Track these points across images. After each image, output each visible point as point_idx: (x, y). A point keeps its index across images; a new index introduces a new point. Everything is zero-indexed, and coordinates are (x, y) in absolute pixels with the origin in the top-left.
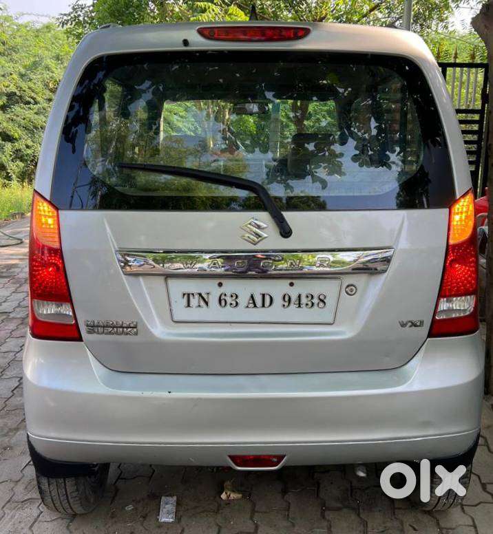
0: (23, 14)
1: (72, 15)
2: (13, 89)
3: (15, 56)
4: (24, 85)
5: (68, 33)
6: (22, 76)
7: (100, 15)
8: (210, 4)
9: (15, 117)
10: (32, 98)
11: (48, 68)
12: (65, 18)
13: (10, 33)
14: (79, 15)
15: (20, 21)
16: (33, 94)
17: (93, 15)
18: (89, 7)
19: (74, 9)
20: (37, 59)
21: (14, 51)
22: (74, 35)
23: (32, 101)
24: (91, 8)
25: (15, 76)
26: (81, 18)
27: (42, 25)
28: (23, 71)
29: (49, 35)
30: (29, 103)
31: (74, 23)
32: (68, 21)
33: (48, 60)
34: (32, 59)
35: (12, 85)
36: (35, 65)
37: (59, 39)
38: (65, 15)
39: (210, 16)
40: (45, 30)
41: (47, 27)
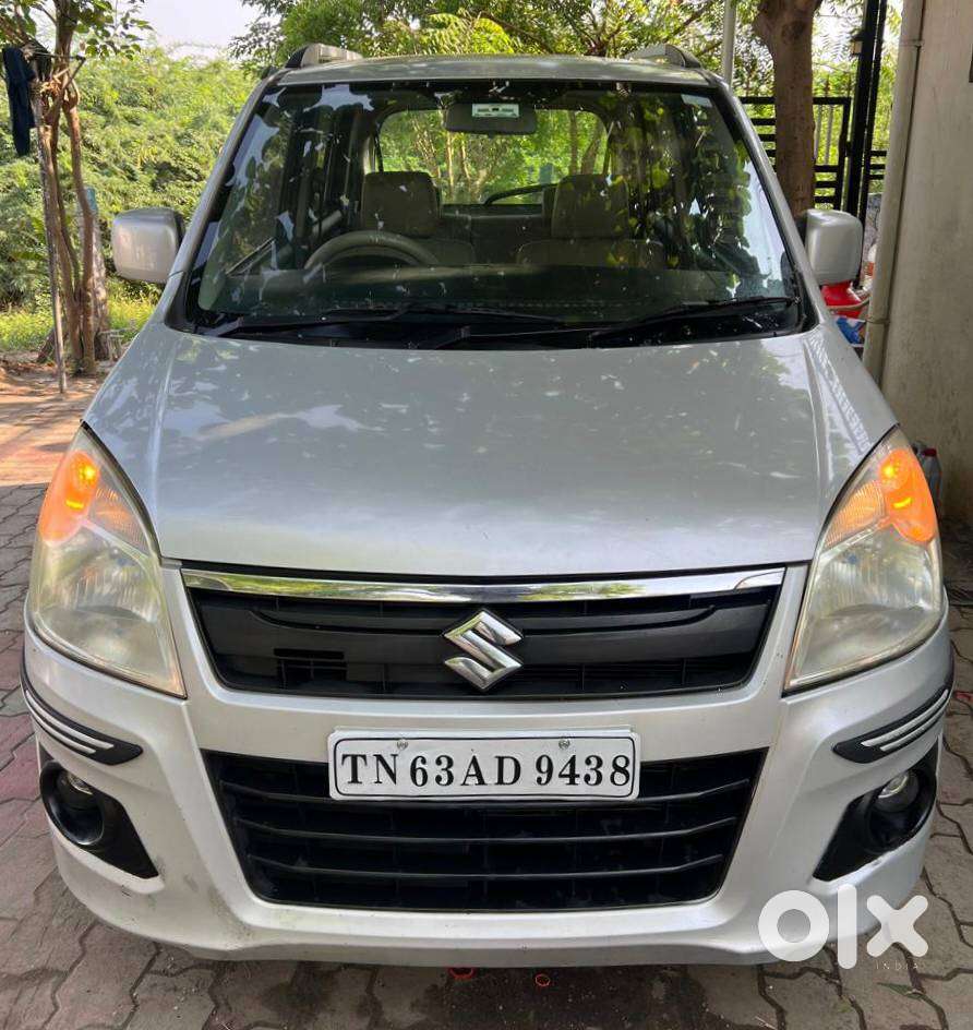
0: (180, 45)
1: (251, 39)
2: (166, 157)
3: (168, 110)
4: (183, 152)
5: (246, 67)
6: (178, 138)
7: (291, 39)
8: (450, 16)
9: (169, 201)
10: (194, 170)
11: (216, 126)
12: (241, 43)
13: (160, 75)
14: (261, 39)
15: (174, 57)
16: (195, 165)
17: (282, 38)
18: (275, 27)
19: (254, 30)
20: (201, 114)
21: (167, 103)
22: (254, 70)
23: (195, 176)
24: (278, 29)
25: (170, 138)
26: (264, 44)
27: (205, 62)
28: (181, 131)
29: (218, 78)
30: (190, 178)
31: (253, 51)
32: (245, 47)
33: (218, 115)
34: (192, 114)
35: (164, 152)
36: (197, 123)
37: (233, 84)
38: (241, 39)
39: (452, 33)
40: (211, 70)
41: (215, 66)
